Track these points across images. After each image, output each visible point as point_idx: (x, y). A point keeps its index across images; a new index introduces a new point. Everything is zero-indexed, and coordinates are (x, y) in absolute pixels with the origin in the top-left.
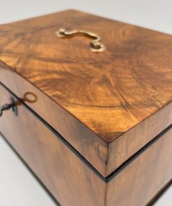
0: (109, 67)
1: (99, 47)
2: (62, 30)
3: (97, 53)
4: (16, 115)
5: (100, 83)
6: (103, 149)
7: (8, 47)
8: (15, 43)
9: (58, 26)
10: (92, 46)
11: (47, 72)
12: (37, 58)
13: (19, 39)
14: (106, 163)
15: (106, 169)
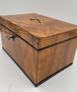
0: (43, 27)
1: (41, 22)
2: (31, 18)
3: (40, 24)
4: (14, 40)
5: (40, 29)
6: (38, 41)
7: (14, 20)
8: (16, 20)
9: (29, 17)
10: (39, 22)
11: (25, 26)
12: (22, 23)
13: (17, 19)
14: (38, 44)
15: (38, 47)
